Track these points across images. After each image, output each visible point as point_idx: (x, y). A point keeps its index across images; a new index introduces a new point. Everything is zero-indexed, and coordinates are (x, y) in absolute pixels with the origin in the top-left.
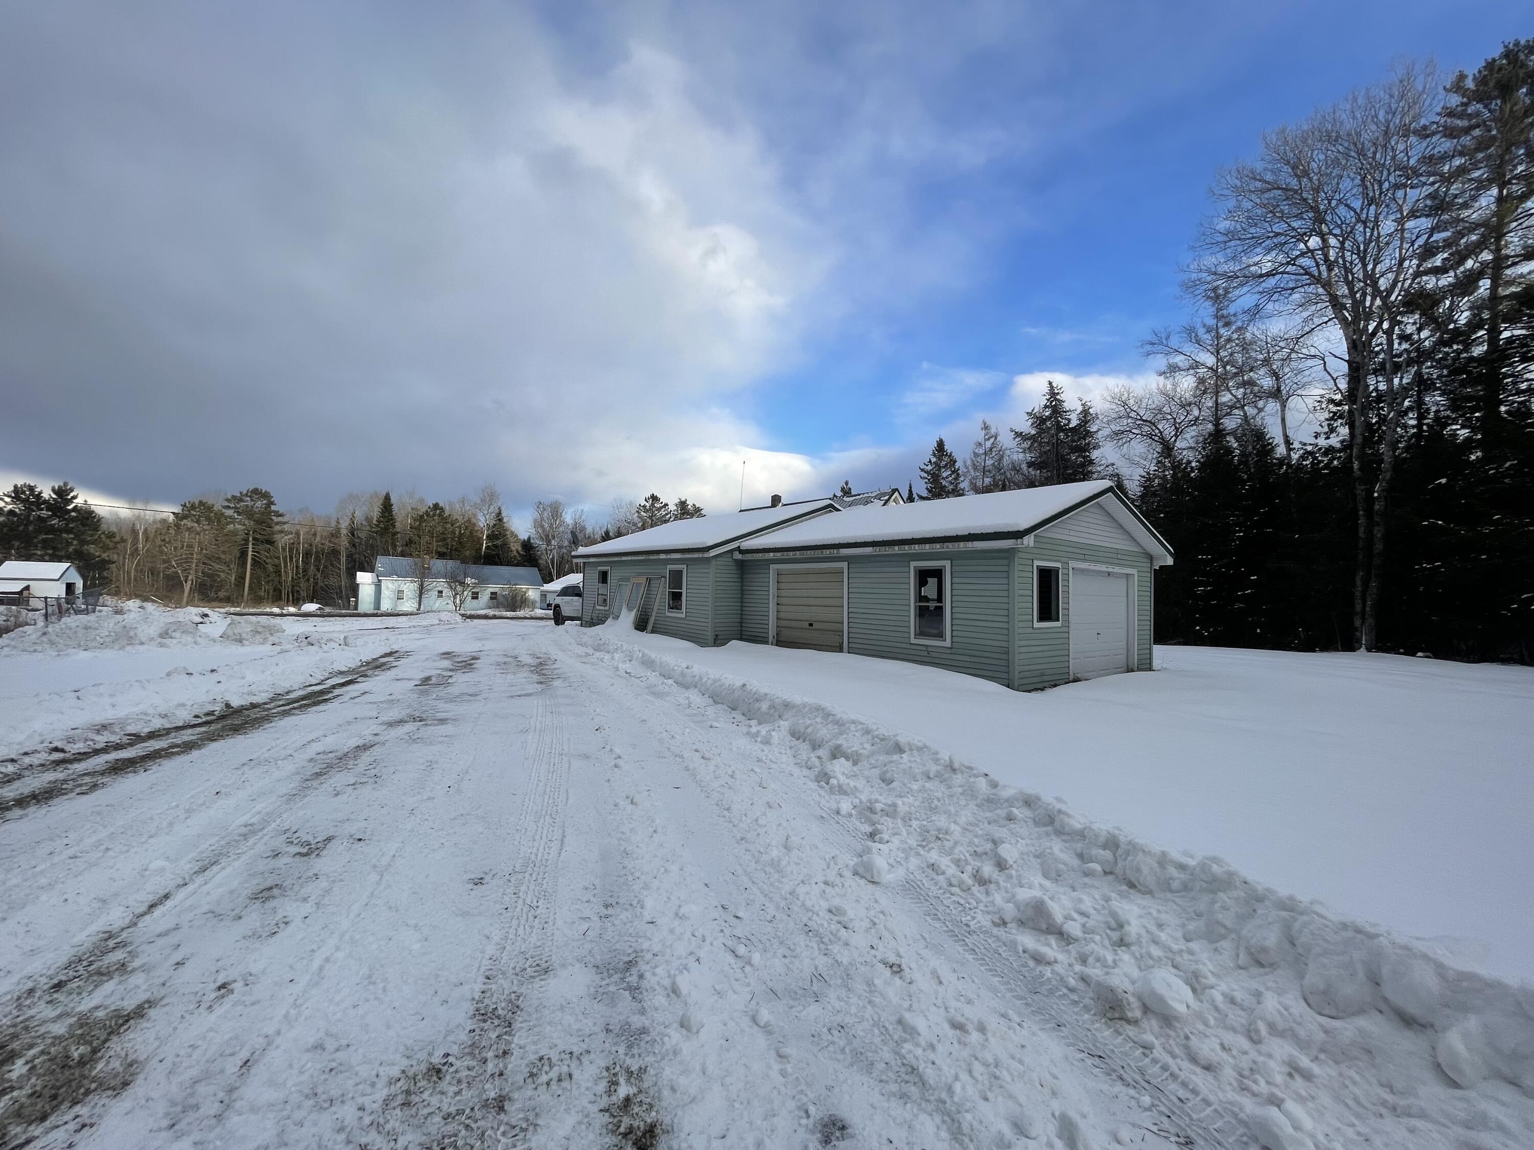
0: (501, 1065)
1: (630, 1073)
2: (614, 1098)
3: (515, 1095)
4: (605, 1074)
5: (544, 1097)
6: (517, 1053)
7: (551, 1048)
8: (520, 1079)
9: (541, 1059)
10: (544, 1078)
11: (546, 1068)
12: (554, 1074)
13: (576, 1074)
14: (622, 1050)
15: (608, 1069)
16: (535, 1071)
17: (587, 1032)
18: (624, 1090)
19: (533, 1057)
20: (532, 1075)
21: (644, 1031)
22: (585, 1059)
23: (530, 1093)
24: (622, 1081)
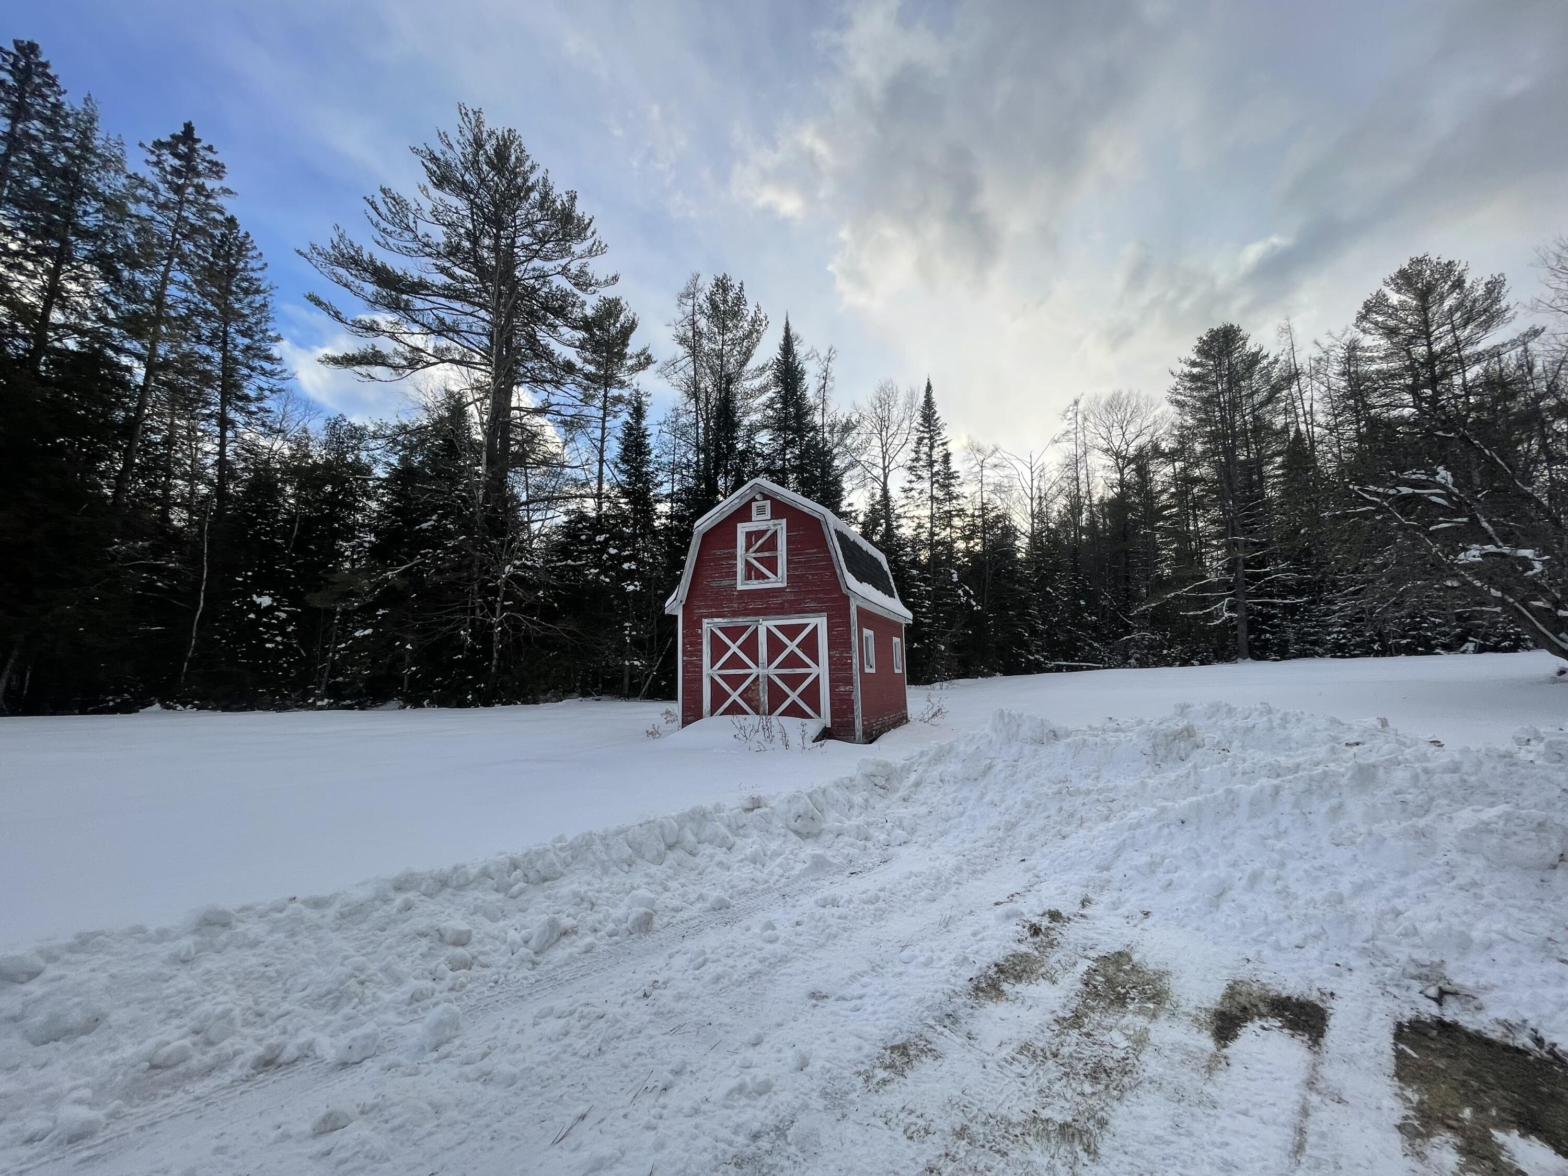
0: (942, 1162)
1: (867, 1080)
2: (893, 1075)
3: (947, 1129)
4: (881, 1091)
5: (930, 1112)
6: (922, 1160)
7: (896, 1139)
8: (936, 1139)
9: (911, 1138)
10: (921, 1122)
11: (913, 1128)
12: (912, 1118)
13: (899, 1107)
14: (853, 1096)
15: (877, 1091)
16: (922, 1133)
17: (857, 1127)
18: (881, 1074)
19: (915, 1145)
20: (927, 1132)
21: (824, 1094)
22: (881, 1111)
23: (938, 1121)
24: (875, 1081)
